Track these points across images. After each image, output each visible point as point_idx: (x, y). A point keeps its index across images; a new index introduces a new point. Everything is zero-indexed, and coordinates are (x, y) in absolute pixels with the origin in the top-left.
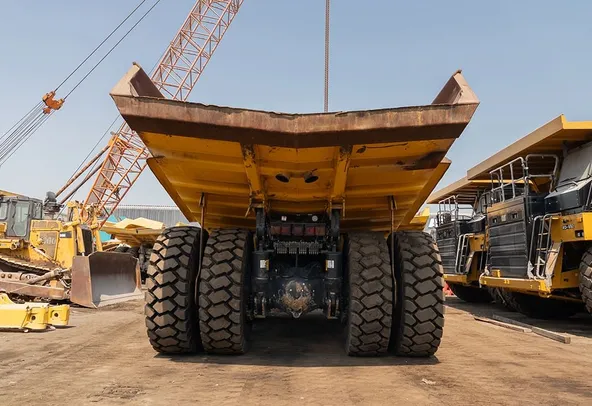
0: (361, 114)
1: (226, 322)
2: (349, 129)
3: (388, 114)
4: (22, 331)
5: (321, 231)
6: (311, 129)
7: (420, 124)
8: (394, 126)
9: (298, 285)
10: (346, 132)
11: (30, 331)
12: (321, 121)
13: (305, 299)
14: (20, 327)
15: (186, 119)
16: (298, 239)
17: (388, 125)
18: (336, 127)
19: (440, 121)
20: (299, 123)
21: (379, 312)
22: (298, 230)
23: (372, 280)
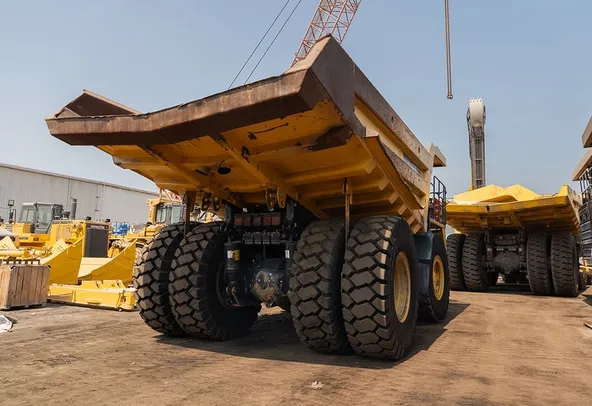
0: (199, 103)
1: (187, 308)
2: (190, 119)
3: (221, 98)
4: (117, 310)
5: (276, 220)
6: (161, 125)
7: (250, 103)
8: (227, 109)
9: (265, 274)
10: (188, 123)
11: (123, 310)
12: (168, 116)
13: (272, 289)
14: (115, 307)
15: (83, 131)
16: (261, 228)
17: (222, 110)
18: (180, 120)
19: (269, 96)
20: (153, 121)
21: (314, 305)
22: (257, 221)
23: (308, 270)
